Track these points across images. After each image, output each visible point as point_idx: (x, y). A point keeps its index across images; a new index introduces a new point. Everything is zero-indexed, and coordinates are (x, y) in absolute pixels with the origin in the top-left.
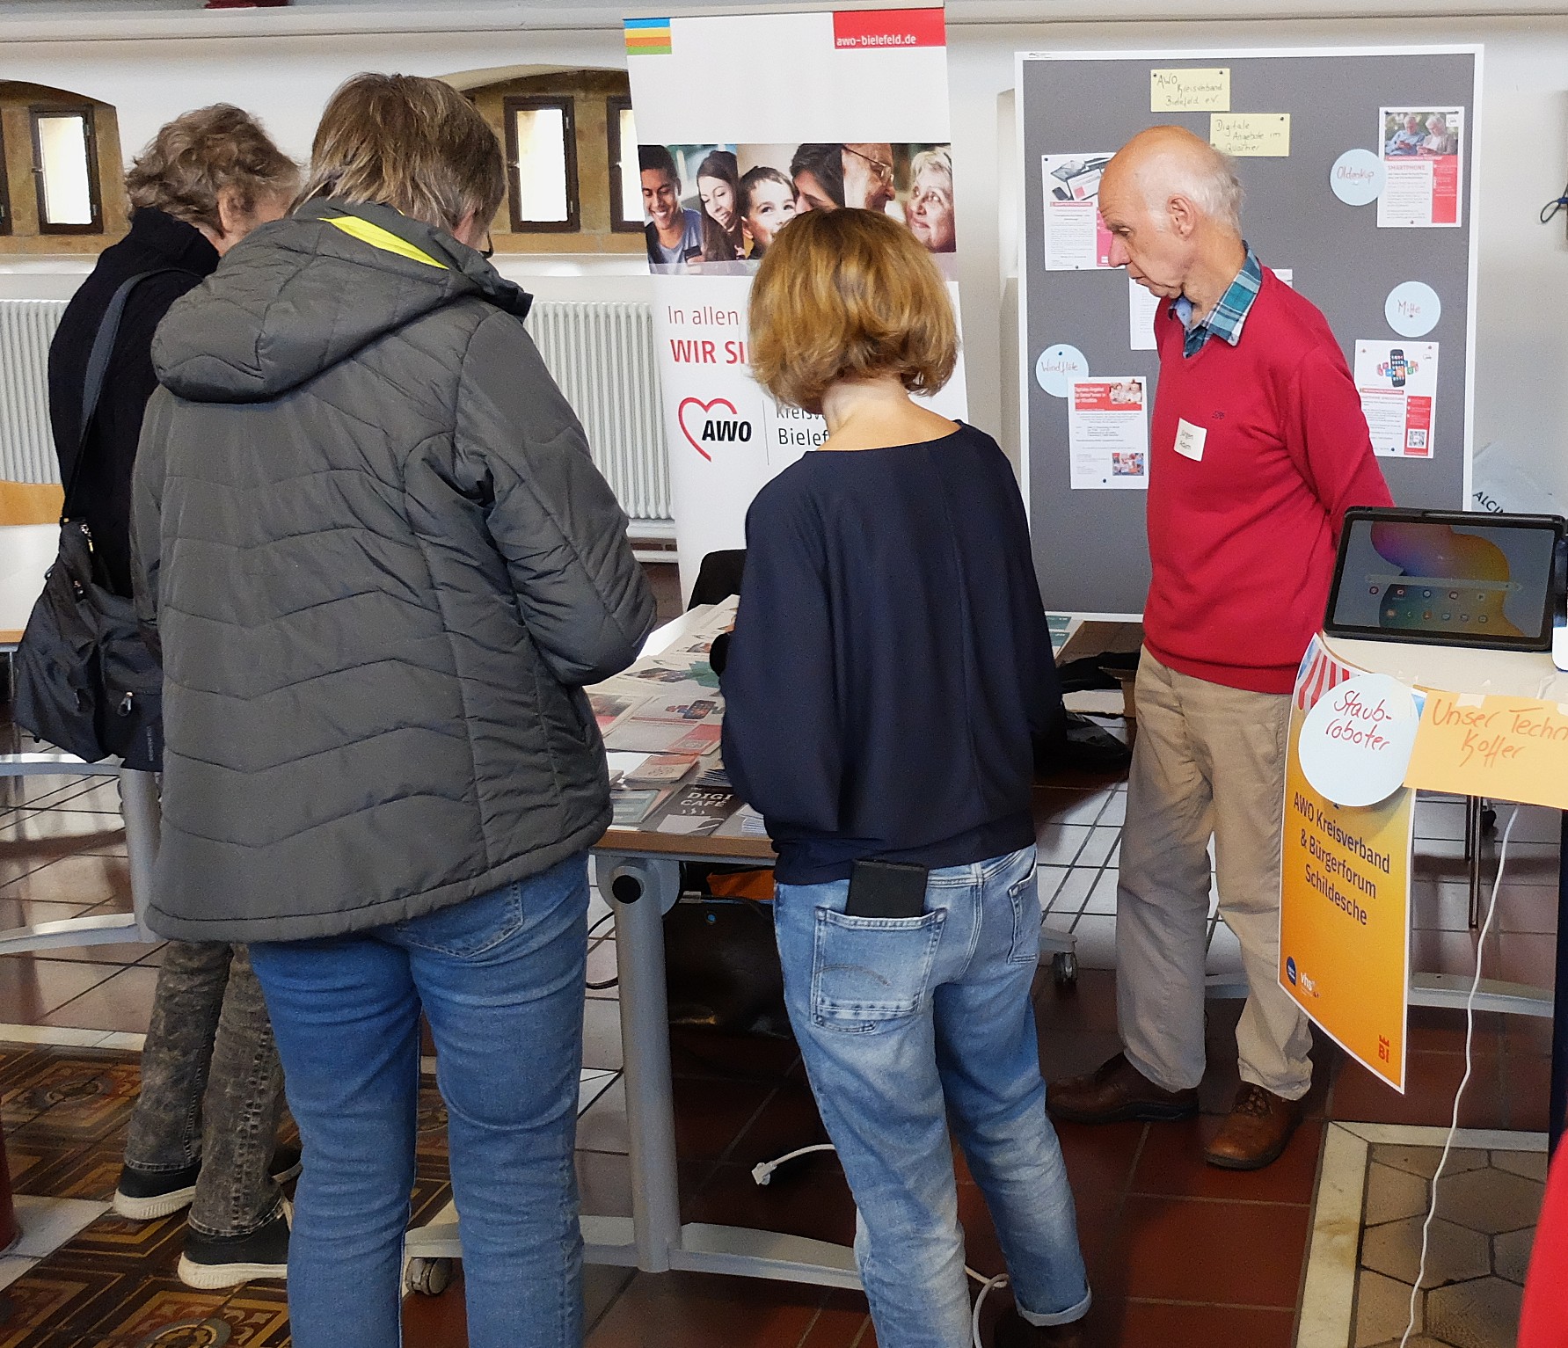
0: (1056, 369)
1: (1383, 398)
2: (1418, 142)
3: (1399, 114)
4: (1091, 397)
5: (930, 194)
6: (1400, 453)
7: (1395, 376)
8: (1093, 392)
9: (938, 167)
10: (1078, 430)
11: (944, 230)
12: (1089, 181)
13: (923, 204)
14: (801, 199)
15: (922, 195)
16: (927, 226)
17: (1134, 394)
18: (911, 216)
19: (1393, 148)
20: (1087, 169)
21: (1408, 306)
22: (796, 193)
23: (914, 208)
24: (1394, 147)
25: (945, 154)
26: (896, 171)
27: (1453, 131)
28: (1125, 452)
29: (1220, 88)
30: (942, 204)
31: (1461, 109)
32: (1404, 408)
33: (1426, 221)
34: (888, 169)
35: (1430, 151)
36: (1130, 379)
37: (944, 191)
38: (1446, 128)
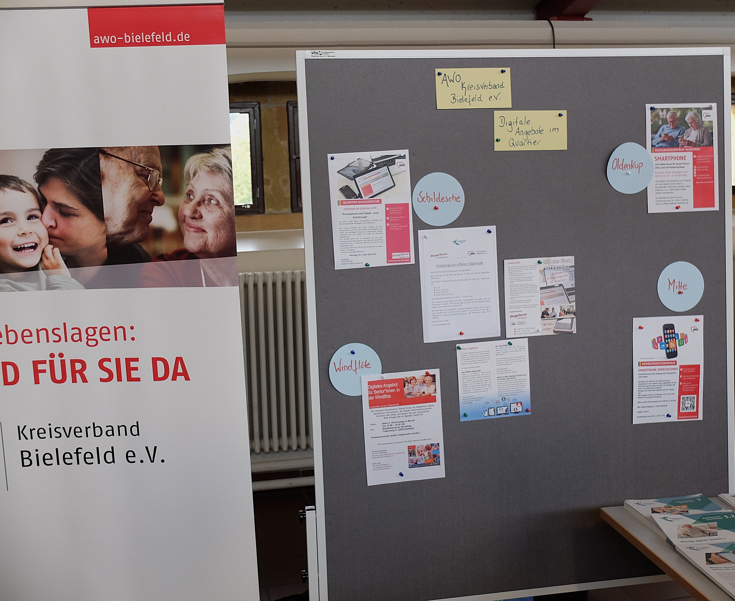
0: (348, 368)
1: (659, 370)
2: (679, 135)
3: (662, 110)
4: (385, 393)
5: (207, 198)
6: (674, 418)
7: (668, 348)
8: (387, 388)
9: (216, 170)
10: (372, 427)
11: (223, 234)
12: (378, 179)
13: (199, 209)
14: (48, 209)
15: (197, 197)
16: (204, 231)
17: (428, 386)
18: (184, 221)
19: (659, 141)
20: (375, 166)
21: (677, 284)
22: (42, 202)
23: (187, 211)
24: (659, 139)
25: (224, 155)
26: (166, 174)
27: (708, 124)
28: (421, 443)
29: (502, 86)
30: (221, 208)
31: (714, 105)
32: (675, 378)
33: (688, 207)
34: (156, 173)
35: (690, 143)
36: (423, 372)
37: (223, 194)
38: (703, 122)
